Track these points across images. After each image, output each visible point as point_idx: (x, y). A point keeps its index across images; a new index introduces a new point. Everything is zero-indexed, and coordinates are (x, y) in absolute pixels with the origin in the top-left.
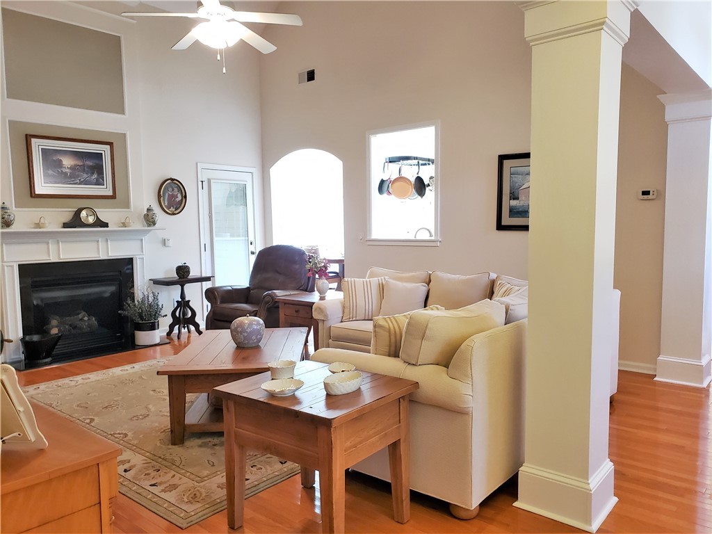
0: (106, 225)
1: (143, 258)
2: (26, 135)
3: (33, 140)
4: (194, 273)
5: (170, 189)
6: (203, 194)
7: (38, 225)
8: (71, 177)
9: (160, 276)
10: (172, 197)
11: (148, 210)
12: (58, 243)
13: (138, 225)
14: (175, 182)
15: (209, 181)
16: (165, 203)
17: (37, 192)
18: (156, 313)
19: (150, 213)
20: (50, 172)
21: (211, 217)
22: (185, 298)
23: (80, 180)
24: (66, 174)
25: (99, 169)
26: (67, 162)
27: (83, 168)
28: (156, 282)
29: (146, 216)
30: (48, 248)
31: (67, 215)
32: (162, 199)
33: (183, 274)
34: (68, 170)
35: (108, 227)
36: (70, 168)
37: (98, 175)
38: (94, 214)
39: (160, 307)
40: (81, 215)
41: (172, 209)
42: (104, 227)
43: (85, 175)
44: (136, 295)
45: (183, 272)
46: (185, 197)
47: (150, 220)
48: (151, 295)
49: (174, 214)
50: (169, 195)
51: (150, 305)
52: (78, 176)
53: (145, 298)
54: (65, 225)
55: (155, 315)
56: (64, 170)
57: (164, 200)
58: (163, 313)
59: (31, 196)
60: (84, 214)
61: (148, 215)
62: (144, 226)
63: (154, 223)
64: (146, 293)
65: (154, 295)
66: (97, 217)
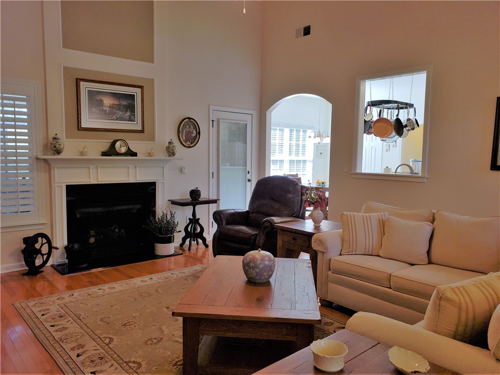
0: (135, 154)
1: (164, 183)
2: (77, 79)
3: (82, 83)
4: (204, 196)
5: (188, 126)
6: (213, 131)
7: (82, 153)
8: (109, 114)
9: (177, 197)
10: (189, 133)
11: (170, 143)
12: (97, 168)
13: (162, 155)
14: (192, 120)
15: (218, 120)
16: (183, 138)
17: (83, 126)
18: (173, 228)
19: (171, 146)
20: (94, 109)
21: (218, 150)
22: (196, 217)
23: (116, 116)
24: (106, 111)
25: (131, 108)
26: (108, 101)
27: (119, 107)
28: (174, 203)
29: (168, 148)
30: (90, 172)
31: (105, 146)
32: (180, 134)
33: (195, 198)
34: (108, 109)
35: (137, 156)
36: (110, 107)
37: (131, 113)
38: (126, 144)
39: (176, 223)
40: (116, 145)
41: (188, 143)
42: (134, 156)
43: (121, 113)
44: (157, 213)
45: (195, 194)
46: (199, 133)
47: (170, 151)
48: (169, 213)
49: (190, 147)
50: (186, 131)
51: (168, 222)
52: (115, 114)
53: (164, 216)
54: (104, 154)
55: (172, 231)
56: (104, 108)
57: (182, 135)
58: (178, 229)
59: (78, 130)
60: (118, 144)
61: (169, 147)
62: (166, 157)
63: (174, 154)
64: (165, 212)
65: (171, 214)
66: (128, 147)
